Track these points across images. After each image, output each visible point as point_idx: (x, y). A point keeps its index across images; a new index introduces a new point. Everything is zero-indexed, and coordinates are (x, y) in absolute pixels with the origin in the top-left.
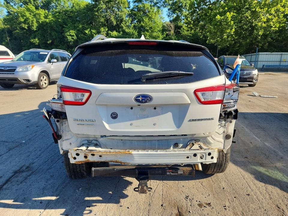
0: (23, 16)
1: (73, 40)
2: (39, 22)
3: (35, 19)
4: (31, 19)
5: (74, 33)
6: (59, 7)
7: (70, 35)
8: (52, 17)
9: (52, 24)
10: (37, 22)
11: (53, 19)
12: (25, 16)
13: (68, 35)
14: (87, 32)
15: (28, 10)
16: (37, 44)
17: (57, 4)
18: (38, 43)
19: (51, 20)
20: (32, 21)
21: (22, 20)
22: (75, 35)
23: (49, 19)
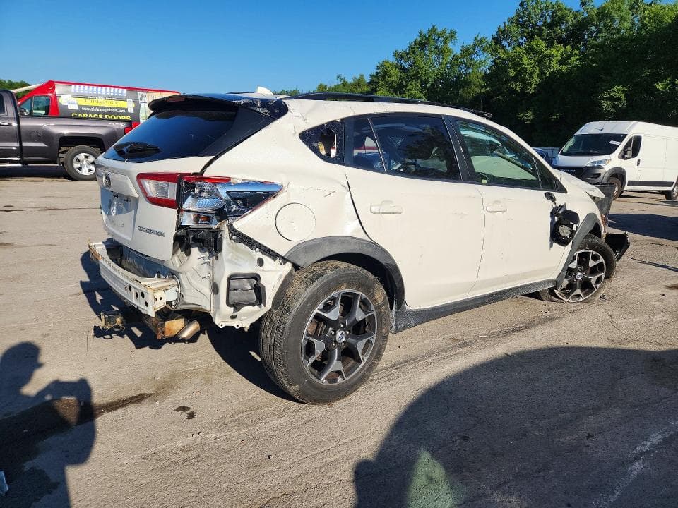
0: (516, 65)
1: (614, 110)
2: (545, 74)
3: (537, 70)
4: (531, 69)
5: (623, 91)
6: (604, 34)
7: (611, 98)
8: (577, 59)
9: (573, 75)
10: (542, 74)
11: (578, 63)
12: (521, 65)
13: (604, 99)
14: (660, 87)
15: (530, 50)
16: (529, 122)
17: (601, 26)
18: (532, 120)
19: (574, 67)
20: (530, 74)
21: (512, 73)
22: (623, 97)
23: (569, 64)
